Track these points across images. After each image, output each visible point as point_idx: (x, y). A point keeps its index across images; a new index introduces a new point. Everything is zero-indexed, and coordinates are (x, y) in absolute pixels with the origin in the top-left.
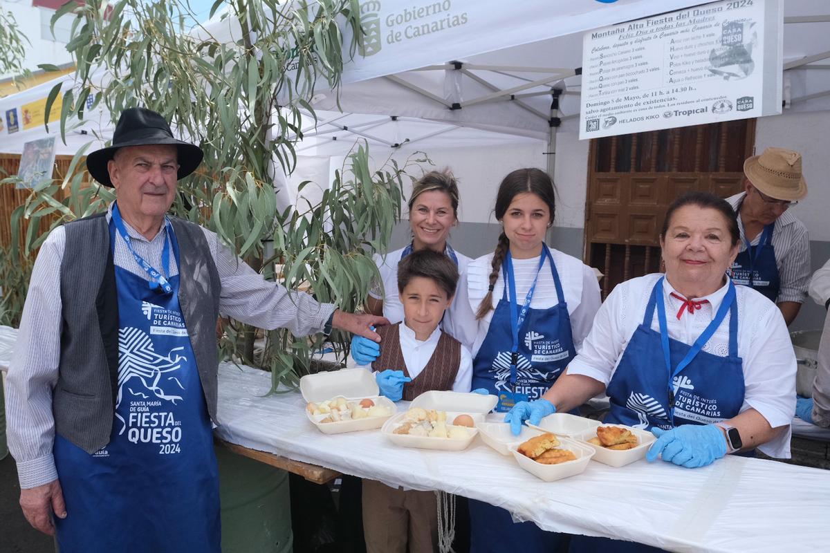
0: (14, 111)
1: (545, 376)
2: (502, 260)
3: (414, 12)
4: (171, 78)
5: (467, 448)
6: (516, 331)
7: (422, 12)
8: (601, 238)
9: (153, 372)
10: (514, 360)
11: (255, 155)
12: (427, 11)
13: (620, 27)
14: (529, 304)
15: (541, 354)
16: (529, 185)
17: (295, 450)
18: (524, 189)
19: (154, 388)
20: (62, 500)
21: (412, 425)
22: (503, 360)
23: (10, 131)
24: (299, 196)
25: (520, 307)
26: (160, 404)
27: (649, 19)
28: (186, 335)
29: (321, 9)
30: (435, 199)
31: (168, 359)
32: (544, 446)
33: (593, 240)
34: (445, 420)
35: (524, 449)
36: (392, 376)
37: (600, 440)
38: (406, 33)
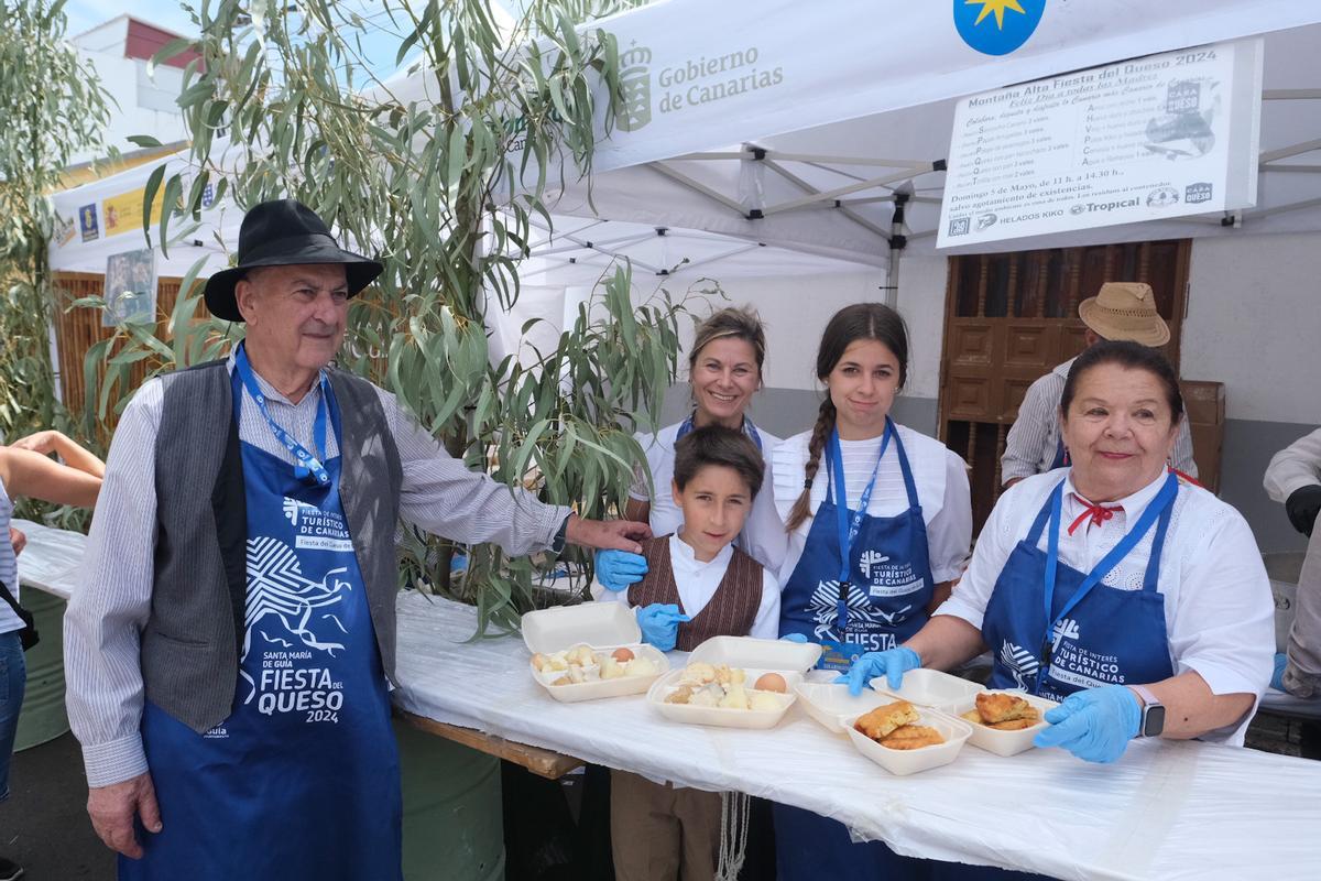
0: (92, 207)
1: (889, 618)
2: (825, 443)
3: (702, 65)
4: (332, 159)
5: (777, 724)
6: (846, 549)
7: (715, 65)
8: (961, 413)
9: (299, 607)
10: (844, 593)
11: (458, 277)
12: (722, 63)
13: (1013, 90)
14: (865, 509)
15: (885, 585)
16: (872, 328)
17: (514, 728)
18: (865, 334)
19: (301, 631)
20: (155, 804)
21: (694, 690)
22: (827, 592)
23: (86, 238)
24: (523, 342)
25: (852, 514)
26: (310, 656)
27: (1057, 79)
28: (351, 549)
29: (562, 57)
30: (730, 349)
31: (323, 586)
32: (893, 720)
33: (951, 417)
34: (743, 681)
35: (864, 724)
36: (661, 612)
37: (981, 716)
38: (689, 96)
